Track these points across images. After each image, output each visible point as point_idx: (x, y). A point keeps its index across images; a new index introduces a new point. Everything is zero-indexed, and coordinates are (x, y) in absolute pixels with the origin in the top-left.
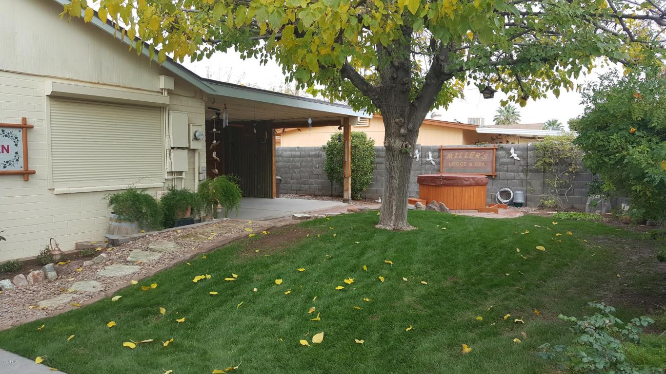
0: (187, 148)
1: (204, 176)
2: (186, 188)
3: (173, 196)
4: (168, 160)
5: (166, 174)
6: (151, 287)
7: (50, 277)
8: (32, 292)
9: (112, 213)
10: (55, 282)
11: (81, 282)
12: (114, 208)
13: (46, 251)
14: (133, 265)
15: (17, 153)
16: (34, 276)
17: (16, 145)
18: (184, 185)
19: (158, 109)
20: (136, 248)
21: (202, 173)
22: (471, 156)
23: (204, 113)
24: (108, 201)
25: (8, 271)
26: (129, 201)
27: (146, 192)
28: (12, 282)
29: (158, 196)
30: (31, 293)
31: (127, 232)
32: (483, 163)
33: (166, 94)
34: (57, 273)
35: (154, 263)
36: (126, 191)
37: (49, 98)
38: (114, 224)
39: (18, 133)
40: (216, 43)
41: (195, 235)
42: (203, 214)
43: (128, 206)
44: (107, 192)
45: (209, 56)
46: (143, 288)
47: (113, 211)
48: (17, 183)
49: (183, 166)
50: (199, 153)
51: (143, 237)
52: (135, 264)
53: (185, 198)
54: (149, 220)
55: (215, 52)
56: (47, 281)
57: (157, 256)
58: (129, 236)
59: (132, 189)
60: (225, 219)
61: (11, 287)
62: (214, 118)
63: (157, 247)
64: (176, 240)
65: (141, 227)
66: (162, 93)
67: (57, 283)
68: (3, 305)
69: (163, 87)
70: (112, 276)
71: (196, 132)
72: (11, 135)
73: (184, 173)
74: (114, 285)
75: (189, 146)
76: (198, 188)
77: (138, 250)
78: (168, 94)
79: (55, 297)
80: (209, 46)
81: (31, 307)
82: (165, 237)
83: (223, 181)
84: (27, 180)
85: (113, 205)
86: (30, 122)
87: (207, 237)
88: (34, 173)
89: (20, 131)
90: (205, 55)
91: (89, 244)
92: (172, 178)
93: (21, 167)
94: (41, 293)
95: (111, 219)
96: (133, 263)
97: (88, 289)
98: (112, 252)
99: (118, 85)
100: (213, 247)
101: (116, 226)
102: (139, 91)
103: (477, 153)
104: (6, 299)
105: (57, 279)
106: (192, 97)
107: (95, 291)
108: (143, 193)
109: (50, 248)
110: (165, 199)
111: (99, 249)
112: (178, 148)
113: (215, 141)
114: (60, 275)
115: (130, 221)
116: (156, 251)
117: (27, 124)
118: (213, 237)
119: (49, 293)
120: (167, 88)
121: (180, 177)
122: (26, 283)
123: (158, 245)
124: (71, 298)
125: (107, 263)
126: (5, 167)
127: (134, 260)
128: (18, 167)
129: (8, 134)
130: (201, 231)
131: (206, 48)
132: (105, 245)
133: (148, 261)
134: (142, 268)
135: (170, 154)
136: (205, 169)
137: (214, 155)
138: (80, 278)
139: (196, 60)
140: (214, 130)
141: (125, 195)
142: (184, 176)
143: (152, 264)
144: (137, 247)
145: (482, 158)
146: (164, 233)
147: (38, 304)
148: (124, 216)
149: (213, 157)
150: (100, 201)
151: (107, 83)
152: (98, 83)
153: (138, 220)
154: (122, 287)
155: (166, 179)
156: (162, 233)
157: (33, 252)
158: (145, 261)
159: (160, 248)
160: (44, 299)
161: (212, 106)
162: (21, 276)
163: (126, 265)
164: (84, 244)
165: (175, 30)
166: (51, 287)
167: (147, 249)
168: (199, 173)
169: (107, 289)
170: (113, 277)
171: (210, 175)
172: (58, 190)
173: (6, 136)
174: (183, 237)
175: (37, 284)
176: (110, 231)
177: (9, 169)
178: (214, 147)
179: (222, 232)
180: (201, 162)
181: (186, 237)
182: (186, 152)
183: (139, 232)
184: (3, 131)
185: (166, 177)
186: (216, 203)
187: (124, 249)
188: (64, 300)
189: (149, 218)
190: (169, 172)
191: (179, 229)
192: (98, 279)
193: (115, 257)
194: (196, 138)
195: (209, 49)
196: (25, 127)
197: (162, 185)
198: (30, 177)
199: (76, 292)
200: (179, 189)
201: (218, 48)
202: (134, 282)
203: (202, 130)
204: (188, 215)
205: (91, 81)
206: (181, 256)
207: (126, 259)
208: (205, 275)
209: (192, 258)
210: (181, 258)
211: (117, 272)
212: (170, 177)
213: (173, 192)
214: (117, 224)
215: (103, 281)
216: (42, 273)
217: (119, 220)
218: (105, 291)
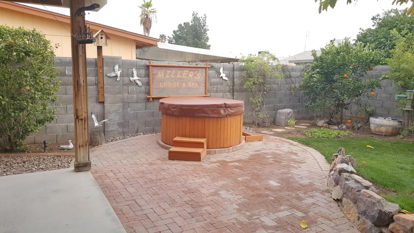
22: (184, 76)
32: (197, 83)
103: (191, 72)
145: (196, 77)
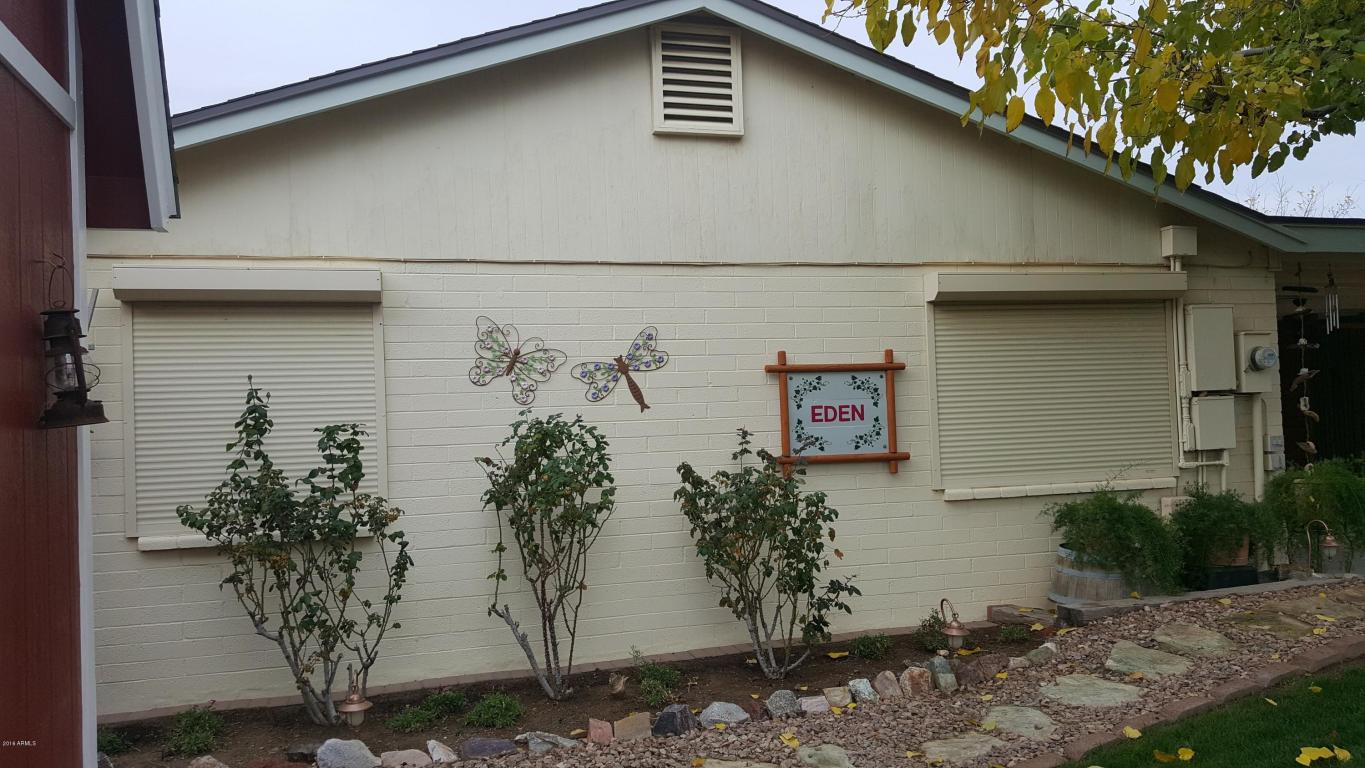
0: (1231, 392)
1: (1278, 459)
2: (1232, 492)
3: (1201, 511)
4: (1185, 423)
5: (1182, 456)
6: (1177, 754)
7: (942, 684)
8: (909, 714)
9: (1062, 545)
10: (955, 699)
11: (1006, 708)
12: (1066, 535)
13: (932, 621)
14: (1121, 680)
15: (877, 420)
16: (912, 678)
17: (876, 404)
18: (1227, 484)
19: (1159, 305)
20: (1123, 637)
21: (1271, 453)
23: (1274, 300)
24: (1053, 519)
25: (865, 656)
26: (1101, 521)
27: (1138, 501)
28: (873, 686)
29: (1165, 509)
30: (908, 718)
31: (1097, 594)
33: (1178, 269)
34: (956, 677)
35: (1176, 687)
36: (1092, 497)
37: (932, 306)
38: (1068, 571)
39: (878, 381)
40: (1321, 116)
41: (1272, 616)
42: (1281, 559)
43: (1098, 533)
44: (1048, 499)
45: (1301, 154)
46: (1158, 755)
47: (1064, 542)
48: (878, 477)
49: (1224, 436)
50: (1263, 401)
51: (1137, 609)
52: (1127, 679)
53: (1232, 516)
54: (1149, 570)
55: (1319, 140)
56: (937, 692)
57: (1181, 667)
58: (1103, 603)
59: (1104, 493)
60: (1349, 576)
61: (872, 697)
62: (1299, 313)
63: (1176, 641)
64: (1221, 625)
65: (1129, 584)
66: (1169, 267)
67: (959, 703)
68: (859, 736)
69: (1171, 253)
70: (1074, 704)
71: (1254, 351)
72: (866, 386)
73: (1226, 455)
74: (1083, 730)
75: (1238, 386)
76: (1266, 492)
77: (1128, 644)
78: (1183, 267)
79: (956, 736)
80: (1305, 129)
81: (910, 754)
82: (1192, 614)
83: (1338, 473)
84: (894, 472)
85: (1063, 529)
86: (898, 358)
87: (1307, 627)
88: (906, 457)
89: (882, 377)
90: (1291, 151)
91: (1016, 613)
92: (1197, 467)
93: (885, 447)
94: (927, 721)
95: (1060, 561)
96: (1121, 676)
97: (1023, 730)
98: (1070, 640)
99: (1069, 261)
100: (1332, 661)
101: (1072, 577)
102: (1115, 270)
104: (864, 725)
105: (957, 690)
106: (1242, 267)
107: (1041, 739)
108: (1130, 503)
109: (940, 616)
110: (1181, 516)
111: (1038, 627)
112: (1211, 393)
113: (1305, 371)
114: (963, 682)
115: (1102, 566)
116: (1176, 653)
117: (895, 361)
118: (1328, 630)
119: (943, 725)
120: (1180, 254)
121: (1217, 462)
122: (899, 692)
123: (1178, 633)
124: (987, 748)
125: (1060, 667)
126: (857, 447)
127: (1124, 668)
128: (879, 447)
129: (863, 383)
130: (1287, 606)
131: (1295, 133)
132: (1052, 619)
133: (1158, 678)
134: (1145, 696)
135: (1190, 409)
136: (1281, 441)
137: (1304, 405)
138: (1005, 698)
139: (1266, 169)
140: (1303, 341)
141: (1091, 507)
142: (1225, 460)
143: (1171, 687)
144: (1126, 633)
146: (1187, 602)
147: (922, 748)
148: (1089, 555)
149: (1302, 412)
150: (1037, 518)
151: (1046, 261)
152: (1028, 265)
153: (1122, 567)
154: (1103, 740)
155: (1181, 469)
156: (1181, 602)
157: (907, 617)
158: (1151, 675)
159: (1185, 643)
160: (933, 739)
161: (1294, 282)
162: (889, 674)
163: (1105, 678)
164: (1004, 609)
165: (1218, 102)
166: (947, 711)
167: (1151, 644)
168: (1266, 453)
169: (1066, 739)
170: (1078, 708)
171: (1295, 456)
172: (952, 492)
173: (859, 387)
174: (1239, 619)
175: (918, 698)
176: (1059, 586)
177: (865, 450)
178: (1301, 385)
179: (1349, 614)
180: (1271, 424)
181: (1250, 620)
182: (1230, 400)
183: (1126, 595)
184: (854, 378)
185: (1182, 463)
186: (1318, 531)
187: (1096, 637)
188: (976, 748)
189: (1149, 563)
190: (1189, 452)
191: (1226, 596)
192: (1043, 707)
193: (1077, 656)
194: (1255, 366)
195: (1303, 136)
196: (891, 369)
197: (1171, 482)
198: (901, 465)
199: (998, 733)
200: (1214, 492)
201: (1326, 130)
202: (1133, 733)
203: (1268, 345)
204: (1243, 559)
205: (1012, 261)
206: (1244, 674)
207: (1103, 664)
208: (1332, 750)
209: (1277, 685)
210: (1244, 681)
211: (1086, 695)
212: (1193, 464)
213: (1201, 499)
214: (1074, 572)
215: (1056, 713)
216: (928, 674)
217: (1079, 564)
218: (1061, 743)
